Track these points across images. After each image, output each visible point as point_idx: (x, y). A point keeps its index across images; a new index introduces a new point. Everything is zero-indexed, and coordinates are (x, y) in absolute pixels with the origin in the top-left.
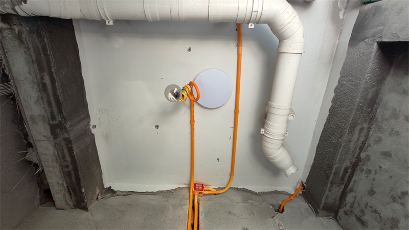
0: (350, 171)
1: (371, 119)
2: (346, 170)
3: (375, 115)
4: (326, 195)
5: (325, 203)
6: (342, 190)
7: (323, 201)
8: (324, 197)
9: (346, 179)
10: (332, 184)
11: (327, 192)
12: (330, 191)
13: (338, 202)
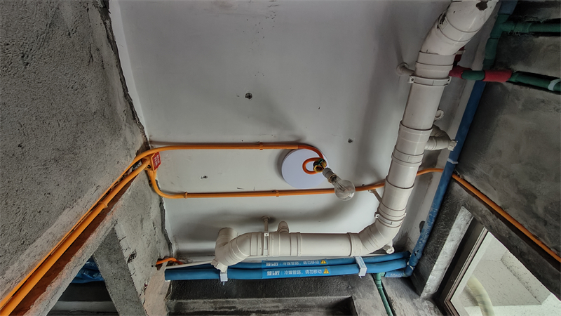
0: (233, 310)
1: (288, 310)
2: (234, 307)
3: (292, 311)
4: (198, 300)
5: (187, 303)
6: (208, 310)
7: (189, 301)
8: (195, 301)
9: (222, 310)
10: (213, 302)
11: (202, 301)
12: (205, 302)
13: (192, 311)
